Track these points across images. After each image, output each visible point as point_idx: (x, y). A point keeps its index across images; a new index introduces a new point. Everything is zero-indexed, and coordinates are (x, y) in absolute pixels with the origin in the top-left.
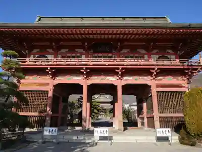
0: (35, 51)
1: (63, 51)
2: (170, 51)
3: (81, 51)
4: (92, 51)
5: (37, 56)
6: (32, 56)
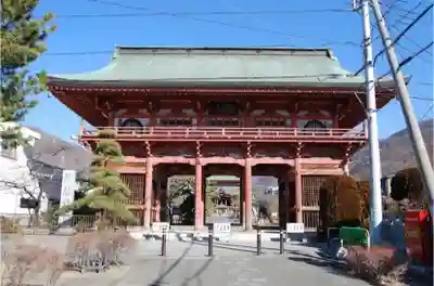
0: (121, 112)
1: (163, 112)
2: (326, 113)
3: (190, 112)
4: (207, 113)
5: (124, 120)
6: (116, 120)
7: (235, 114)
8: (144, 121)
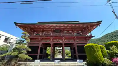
0: (36, 32)
1: (45, 32)
4: (54, 32)
6: (34, 34)
7: (60, 32)
8: (40, 34)
